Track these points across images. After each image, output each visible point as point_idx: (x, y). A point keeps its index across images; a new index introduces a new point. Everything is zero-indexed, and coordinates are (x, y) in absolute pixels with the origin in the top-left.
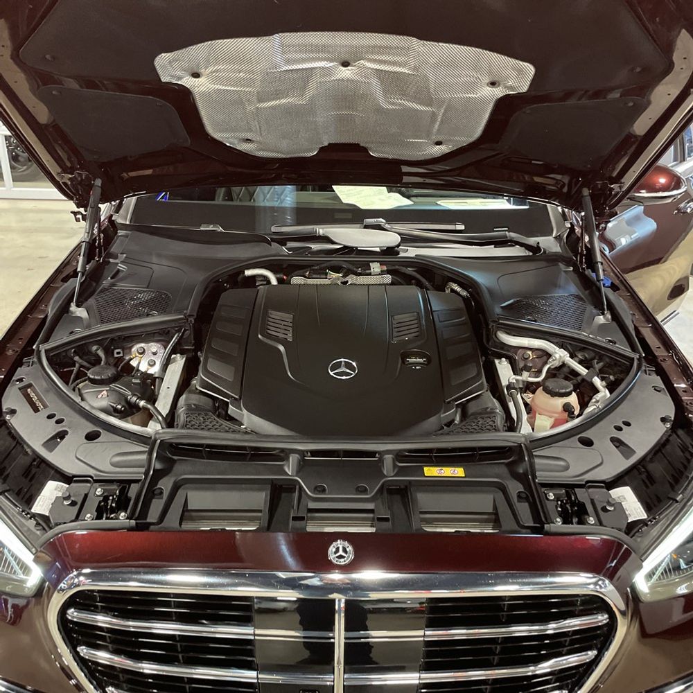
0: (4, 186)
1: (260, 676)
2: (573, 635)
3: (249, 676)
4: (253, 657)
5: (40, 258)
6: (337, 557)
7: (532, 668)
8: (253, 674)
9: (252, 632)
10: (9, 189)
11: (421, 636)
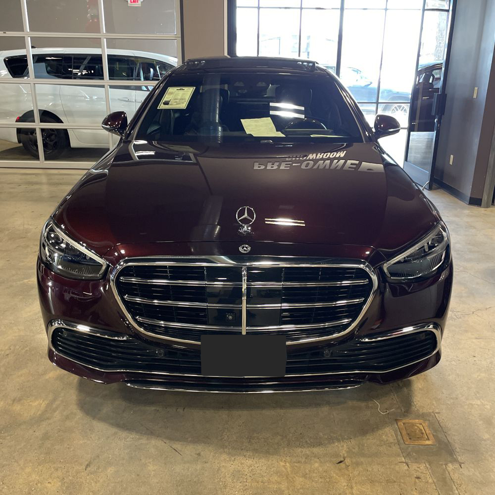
1: (208, 305)
4: (205, 296)
8: (205, 304)
9: (205, 283)
10: (42, 162)
11: (281, 285)
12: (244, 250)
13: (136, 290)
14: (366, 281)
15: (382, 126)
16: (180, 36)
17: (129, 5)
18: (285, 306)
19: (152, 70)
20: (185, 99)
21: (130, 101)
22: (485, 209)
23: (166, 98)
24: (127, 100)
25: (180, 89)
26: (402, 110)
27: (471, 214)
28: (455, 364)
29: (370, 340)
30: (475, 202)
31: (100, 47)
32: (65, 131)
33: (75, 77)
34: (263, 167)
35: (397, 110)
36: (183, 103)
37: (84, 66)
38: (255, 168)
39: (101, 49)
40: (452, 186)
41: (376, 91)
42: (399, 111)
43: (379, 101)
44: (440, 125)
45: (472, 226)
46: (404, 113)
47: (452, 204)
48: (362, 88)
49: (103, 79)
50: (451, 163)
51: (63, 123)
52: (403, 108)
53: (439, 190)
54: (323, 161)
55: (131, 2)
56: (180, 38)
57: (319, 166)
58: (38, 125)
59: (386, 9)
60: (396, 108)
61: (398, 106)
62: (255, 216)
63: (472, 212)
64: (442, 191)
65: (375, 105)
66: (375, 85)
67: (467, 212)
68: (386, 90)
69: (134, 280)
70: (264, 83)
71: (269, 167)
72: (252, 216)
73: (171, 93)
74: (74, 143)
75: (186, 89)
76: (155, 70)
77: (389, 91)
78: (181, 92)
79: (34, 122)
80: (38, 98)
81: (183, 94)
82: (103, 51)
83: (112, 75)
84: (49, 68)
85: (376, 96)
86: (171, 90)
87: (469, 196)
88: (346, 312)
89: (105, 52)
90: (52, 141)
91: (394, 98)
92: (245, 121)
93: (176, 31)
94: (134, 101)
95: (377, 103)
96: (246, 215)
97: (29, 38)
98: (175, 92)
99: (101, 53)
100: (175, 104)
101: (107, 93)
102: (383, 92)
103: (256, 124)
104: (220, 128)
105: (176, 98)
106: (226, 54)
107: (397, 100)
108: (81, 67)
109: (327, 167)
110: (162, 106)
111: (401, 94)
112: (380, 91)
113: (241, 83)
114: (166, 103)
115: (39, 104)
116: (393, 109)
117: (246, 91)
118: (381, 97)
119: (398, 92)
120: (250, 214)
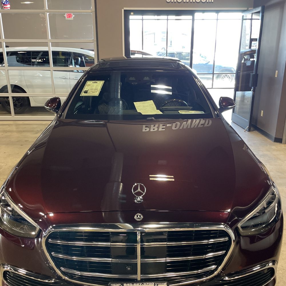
0: (11, 116)
1: (112, 260)
2: (217, 244)
3: (109, 260)
4: (110, 253)
5: (25, 141)
6: (138, 218)
7: (204, 256)
8: (110, 259)
9: (110, 244)
10: (13, 116)
11: (166, 245)
12: (139, 218)
13: (60, 249)
14: (227, 239)
15: (224, 104)
16: (96, 40)
17: (66, 19)
18: (169, 260)
19: (79, 59)
20: (98, 89)
21: (67, 79)
22: (285, 145)
23: (86, 88)
24: (64, 78)
25: (95, 83)
26: (227, 77)
27: (276, 149)
28: (282, 273)
29: (229, 279)
30: (278, 140)
31: (48, 46)
32: (28, 98)
33: (33, 64)
34: (148, 129)
35: (225, 77)
36: (96, 92)
37: (39, 58)
38: (143, 131)
39: (48, 47)
40: (263, 130)
41: (212, 67)
42: (226, 78)
43: (214, 73)
44: (254, 93)
45: (278, 158)
46: (229, 79)
47: (263, 142)
48: (204, 65)
49: (50, 66)
50: (262, 115)
51: (26, 93)
52: (228, 76)
53: (255, 131)
54: (186, 122)
55: (67, 17)
56: (96, 42)
57: (183, 127)
58: (10, 95)
59: (217, 19)
60: (224, 76)
61: (225, 75)
62: (145, 189)
63: (277, 148)
64: (256, 132)
65: (212, 75)
66: (211, 63)
67: (274, 147)
68: (218, 66)
69: (59, 242)
70: (148, 78)
71: (152, 130)
72: (143, 190)
73: (89, 85)
74: (33, 104)
75: (98, 82)
76: (82, 59)
77: (220, 67)
78: (95, 84)
79: (8, 93)
80: (10, 78)
81: (97, 86)
82: (49, 48)
83: (55, 63)
84: (18, 59)
85: (212, 69)
86: (89, 83)
87: (274, 137)
88: (213, 261)
89: (51, 49)
90: (20, 103)
91: (222, 71)
92: (136, 103)
93: (93, 37)
94: (69, 78)
95: (213, 74)
96: (139, 190)
97: (4, 43)
98: (91, 84)
99: (48, 50)
100: (91, 92)
101: (52, 74)
102: (216, 68)
103: (144, 105)
104: (121, 102)
105: (92, 88)
106: (124, 55)
107: (225, 72)
108: (37, 58)
109: (189, 127)
110: (83, 94)
111: (226, 68)
112: (215, 67)
113: (134, 78)
114: (86, 92)
115: (11, 81)
116: (223, 77)
117: (137, 83)
118: (216, 70)
119: (225, 67)
120: (142, 189)
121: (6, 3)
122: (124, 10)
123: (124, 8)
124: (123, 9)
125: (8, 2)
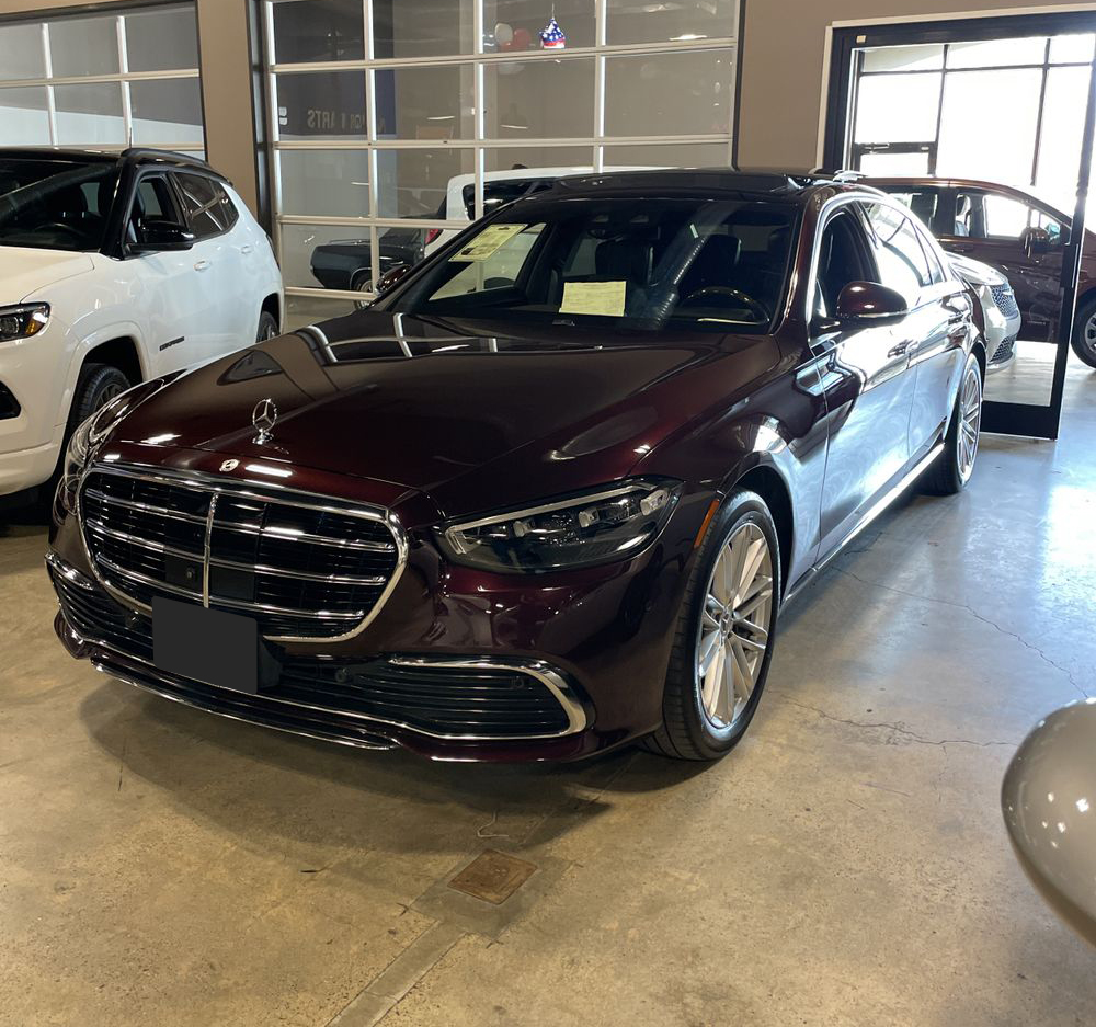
1: (165, 548)
2: (366, 556)
6: (226, 467)
9: (166, 511)
14: (389, 549)
20: (497, 245)
23: (473, 243)
25: (504, 229)
36: (490, 252)
62: (276, 418)
73: (487, 235)
75: (513, 227)
78: (501, 233)
81: (502, 237)
86: (491, 229)
92: (572, 286)
97: (482, 151)
98: (493, 231)
100: (478, 252)
105: (487, 242)
110: (457, 257)
114: (467, 252)
121: (551, 38)
122: (834, 30)
123: (834, 23)
124: (831, 25)
125: (558, 34)
